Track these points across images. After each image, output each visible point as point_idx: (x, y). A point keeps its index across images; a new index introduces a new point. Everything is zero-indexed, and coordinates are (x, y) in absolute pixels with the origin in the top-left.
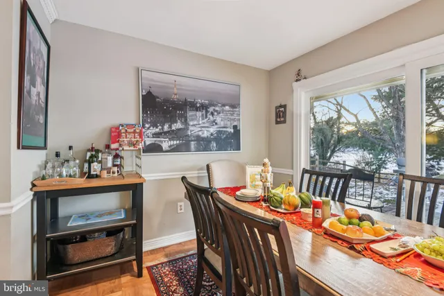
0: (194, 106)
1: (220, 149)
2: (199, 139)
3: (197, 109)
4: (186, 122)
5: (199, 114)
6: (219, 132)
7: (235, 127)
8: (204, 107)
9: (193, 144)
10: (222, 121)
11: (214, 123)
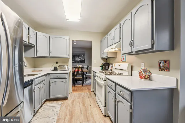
0: (76, 56)
1: (81, 63)
2: (77, 61)
3: (77, 56)
4: (75, 58)
5: (77, 57)
6: (81, 60)
7: (84, 59)
8: (78, 56)
9: (76, 62)
10: (81, 58)
11: (80, 58)
